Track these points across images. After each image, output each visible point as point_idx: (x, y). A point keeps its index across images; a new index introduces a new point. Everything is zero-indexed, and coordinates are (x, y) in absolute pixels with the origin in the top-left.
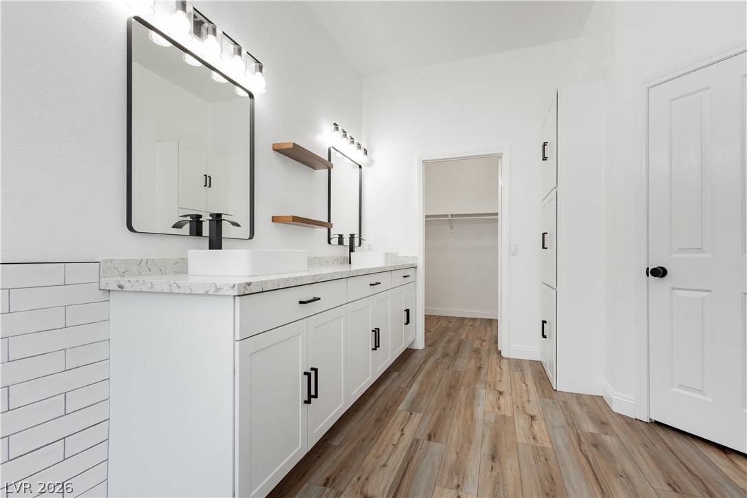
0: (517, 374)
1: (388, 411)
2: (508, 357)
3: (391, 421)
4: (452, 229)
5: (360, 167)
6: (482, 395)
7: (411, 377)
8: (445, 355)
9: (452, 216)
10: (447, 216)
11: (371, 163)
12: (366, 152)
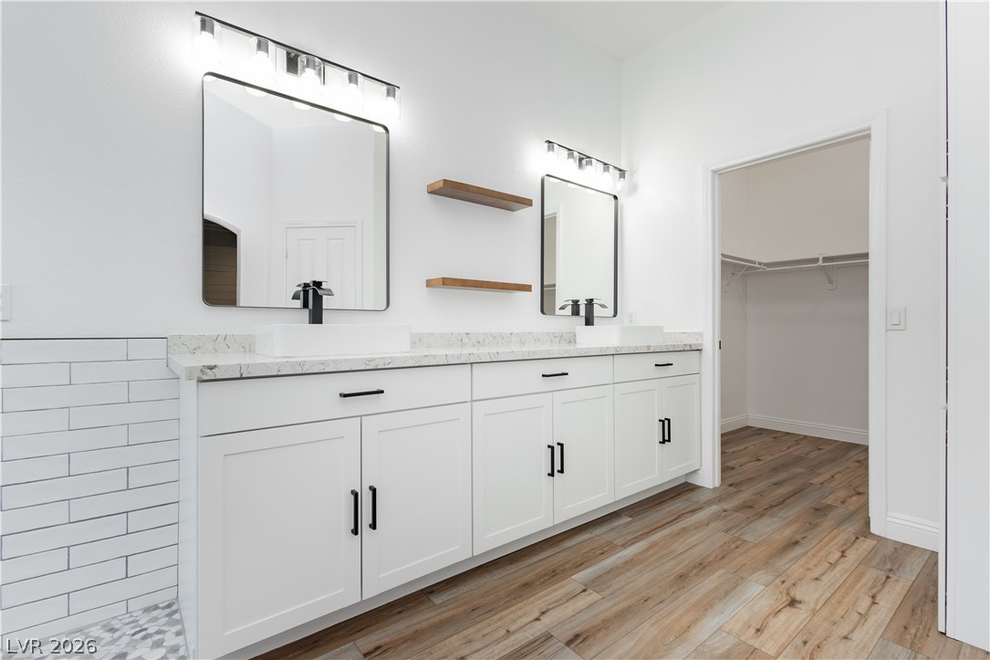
0: (872, 574)
1: (555, 575)
2: (882, 535)
3: (543, 592)
4: (831, 282)
5: (615, 197)
6: (747, 596)
7: (647, 530)
8: (747, 506)
9: (826, 259)
10: (816, 260)
11: (633, 189)
12: (622, 173)
